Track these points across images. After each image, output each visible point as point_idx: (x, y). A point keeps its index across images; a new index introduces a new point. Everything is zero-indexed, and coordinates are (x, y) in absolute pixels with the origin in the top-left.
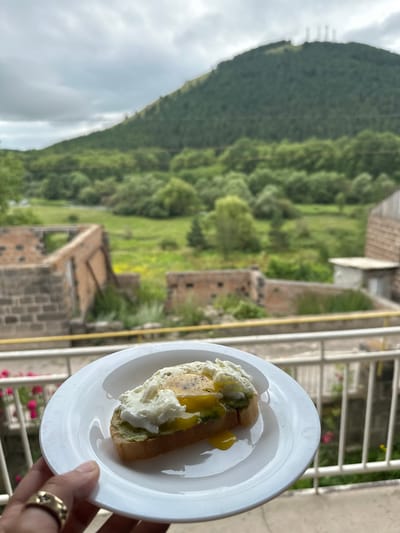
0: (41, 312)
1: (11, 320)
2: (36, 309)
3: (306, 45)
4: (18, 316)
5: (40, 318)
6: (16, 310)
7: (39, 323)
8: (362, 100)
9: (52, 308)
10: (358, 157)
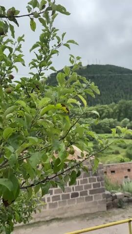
0: (92, 188)
1: (75, 195)
2: (89, 186)
3: (88, 66)
4: (79, 192)
5: (91, 192)
6: (79, 188)
7: (91, 195)
8: (116, 88)
9: (98, 185)
10: (120, 111)
